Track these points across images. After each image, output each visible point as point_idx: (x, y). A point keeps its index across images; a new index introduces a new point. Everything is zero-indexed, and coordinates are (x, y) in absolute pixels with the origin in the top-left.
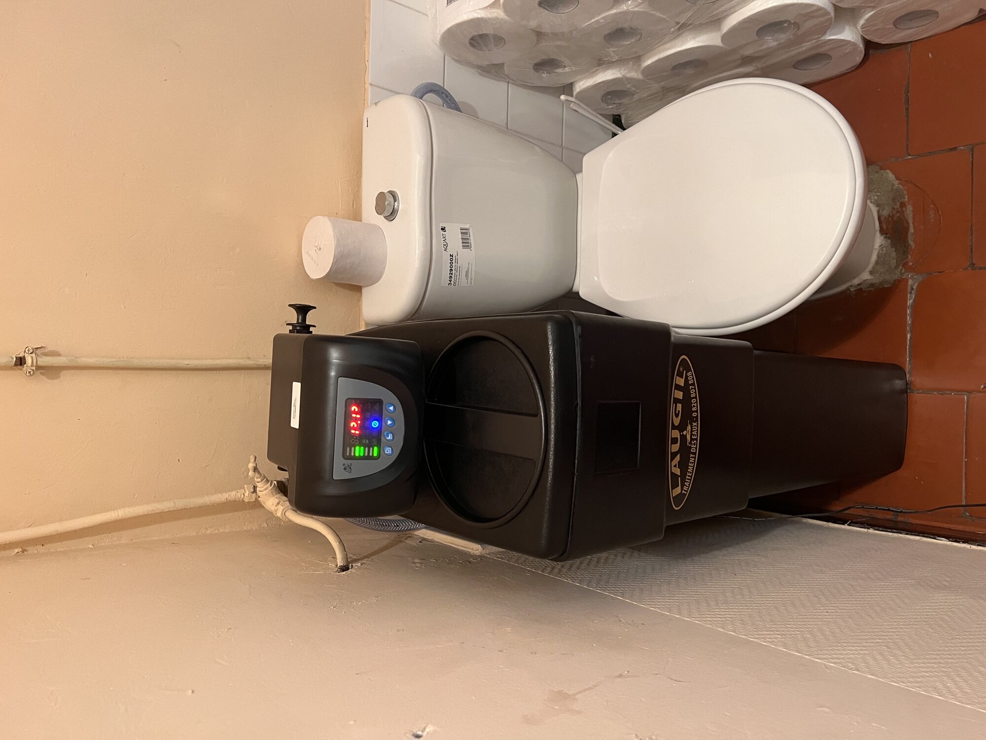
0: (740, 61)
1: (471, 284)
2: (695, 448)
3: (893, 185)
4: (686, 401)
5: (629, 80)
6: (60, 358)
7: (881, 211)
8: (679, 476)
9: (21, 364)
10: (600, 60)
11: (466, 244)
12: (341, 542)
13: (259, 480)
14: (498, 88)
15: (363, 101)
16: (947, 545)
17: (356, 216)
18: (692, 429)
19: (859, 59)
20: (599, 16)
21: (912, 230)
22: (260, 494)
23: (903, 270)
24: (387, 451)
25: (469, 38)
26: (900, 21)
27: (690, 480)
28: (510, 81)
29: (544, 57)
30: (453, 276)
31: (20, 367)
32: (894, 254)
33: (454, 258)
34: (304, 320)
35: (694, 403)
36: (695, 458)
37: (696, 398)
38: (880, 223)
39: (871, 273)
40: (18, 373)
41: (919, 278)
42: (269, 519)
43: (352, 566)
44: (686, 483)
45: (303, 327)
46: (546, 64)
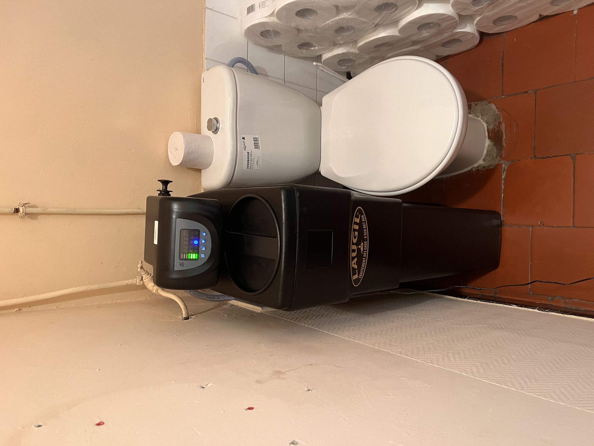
0: (411, 44)
1: (260, 168)
2: (366, 255)
3: (495, 112)
4: (361, 231)
5: (351, 53)
6: (38, 209)
7: (489, 126)
8: (356, 269)
9: (17, 212)
10: (334, 42)
11: (256, 146)
12: (185, 305)
13: (144, 273)
14: (279, 59)
15: (202, 68)
16: (516, 309)
17: (198, 132)
18: (364, 244)
19: (477, 41)
20: (329, 21)
21: (504, 137)
22: (144, 281)
23: (500, 159)
24: (202, 256)
25: (260, 32)
26: (497, 21)
27: (363, 271)
28: (286, 54)
29: (303, 42)
30: (249, 164)
31: (17, 214)
32: (495, 150)
33: (250, 154)
34: (166, 188)
35: (365, 231)
36: (366, 260)
37: (366, 229)
38: (488, 133)
39: (484, 160)
40: (15, 216)
41: (508, 163)
42: (151, 295)
43: (191, 318)
44: (361, 273)
45: (165, 192)
46: (305, 45)
